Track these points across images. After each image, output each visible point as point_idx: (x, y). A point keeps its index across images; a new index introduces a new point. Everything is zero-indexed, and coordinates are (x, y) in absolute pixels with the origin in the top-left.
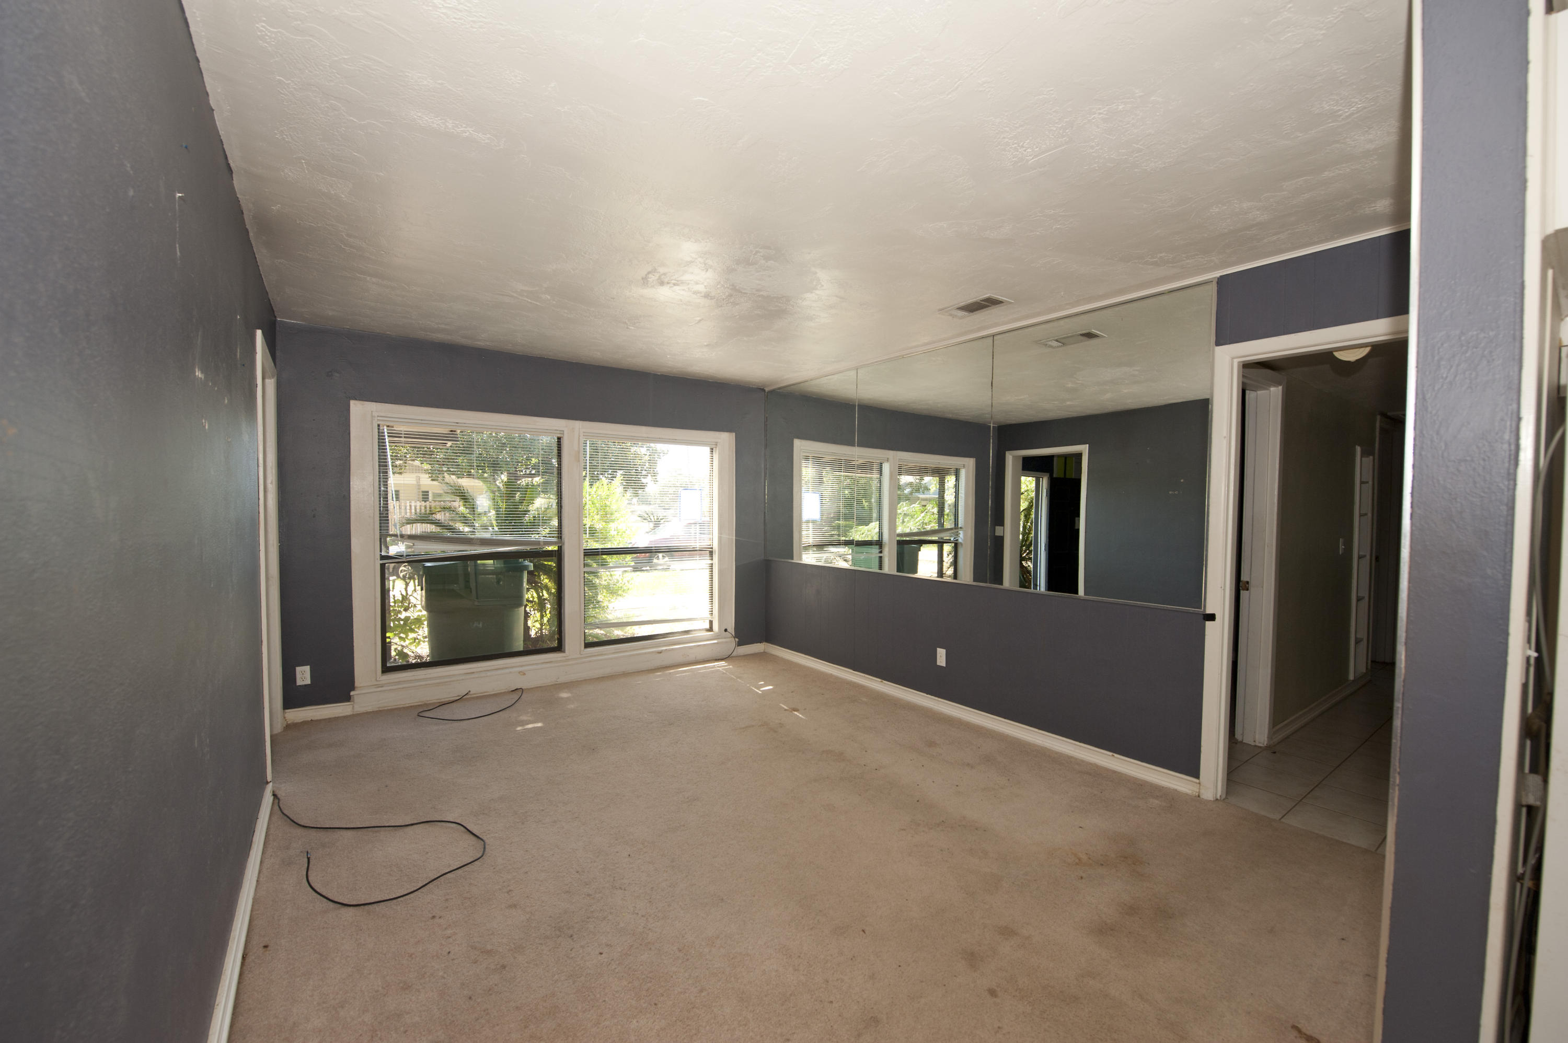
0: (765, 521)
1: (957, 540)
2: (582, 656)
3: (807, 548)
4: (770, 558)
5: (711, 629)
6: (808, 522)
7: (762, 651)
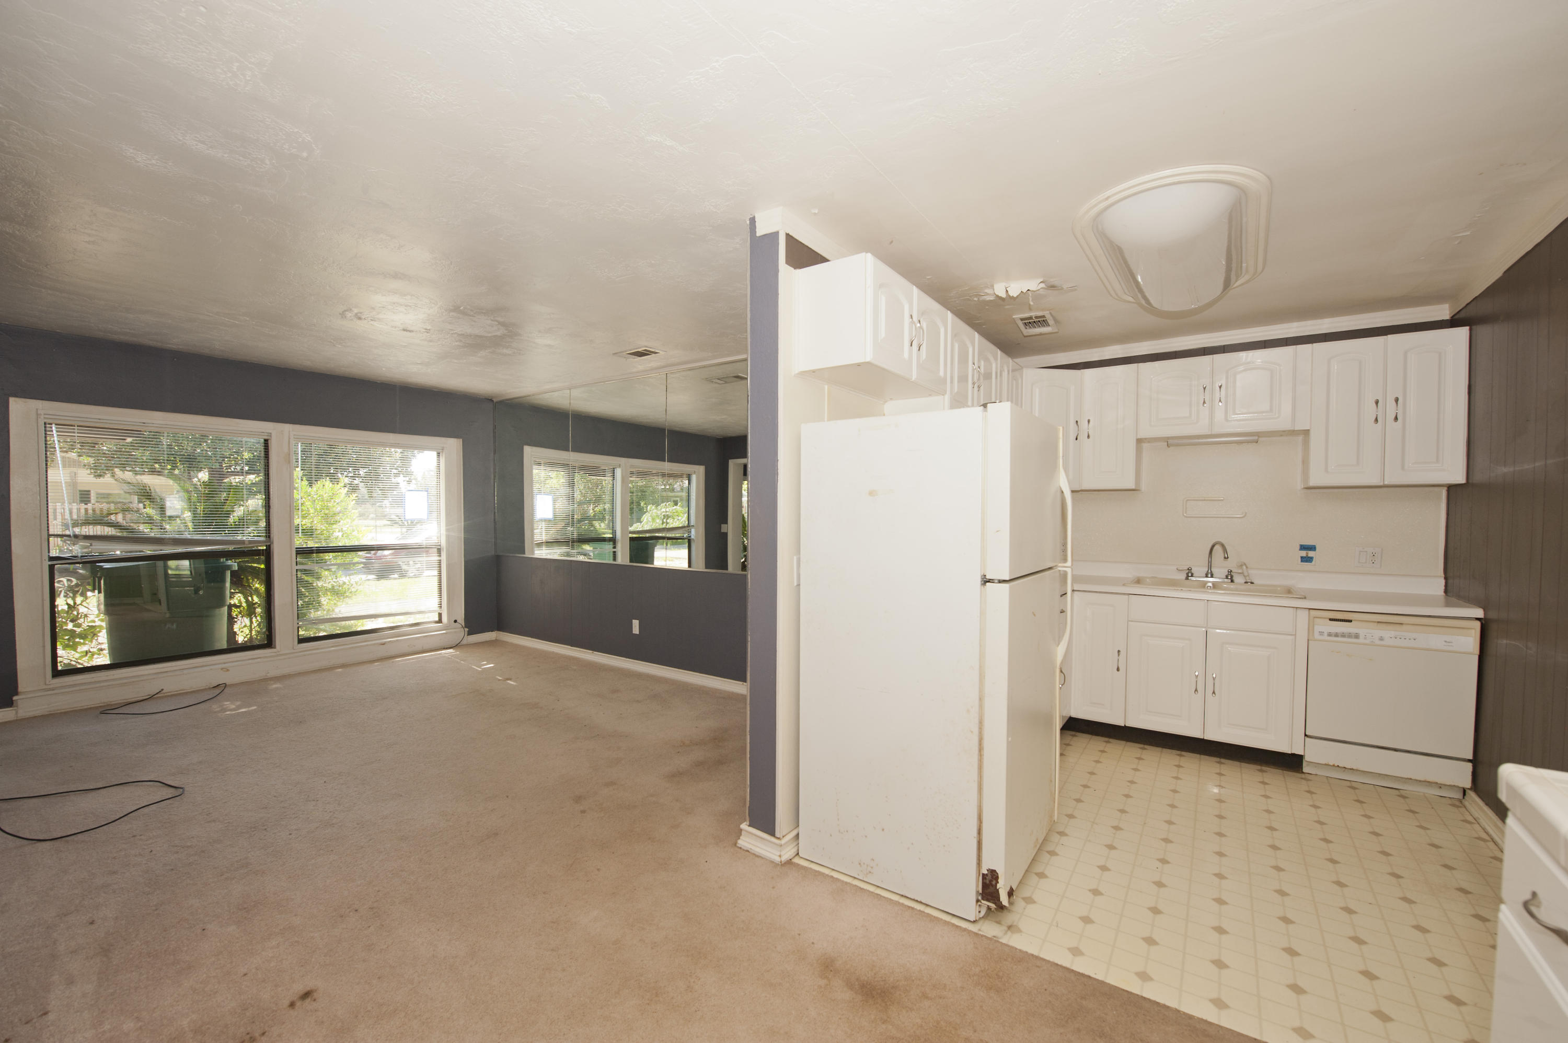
0: (495, 520)
1: (690, 537)
2: (295, 651)
3: (540, 545)
4: (501, 554)
5: (440, 621)
6: (541, 520)
7: (494, 639)
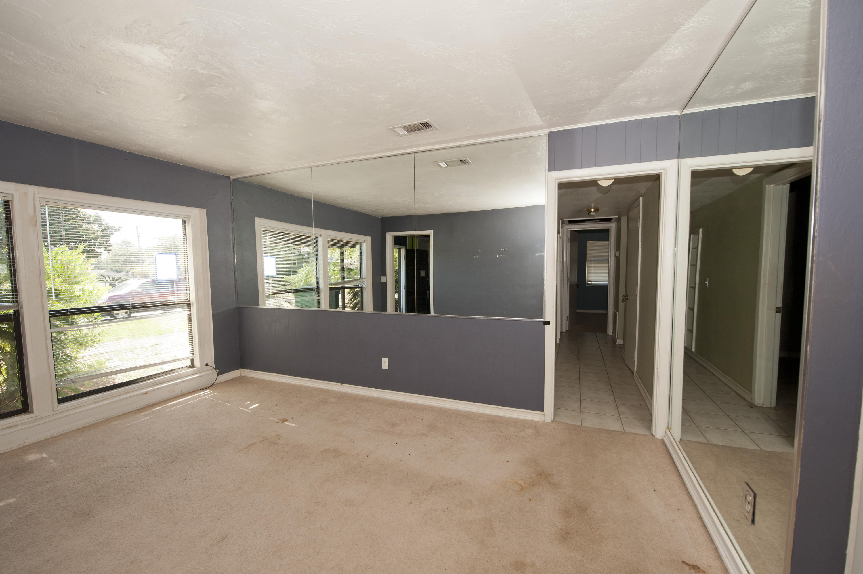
0: (235, 278)
1: (362, 286)
2: (54, 413)
3: (268, 296)
4: (241, 306)
5: (193, 366)
6: (268, 278)
7: (239, 375)
